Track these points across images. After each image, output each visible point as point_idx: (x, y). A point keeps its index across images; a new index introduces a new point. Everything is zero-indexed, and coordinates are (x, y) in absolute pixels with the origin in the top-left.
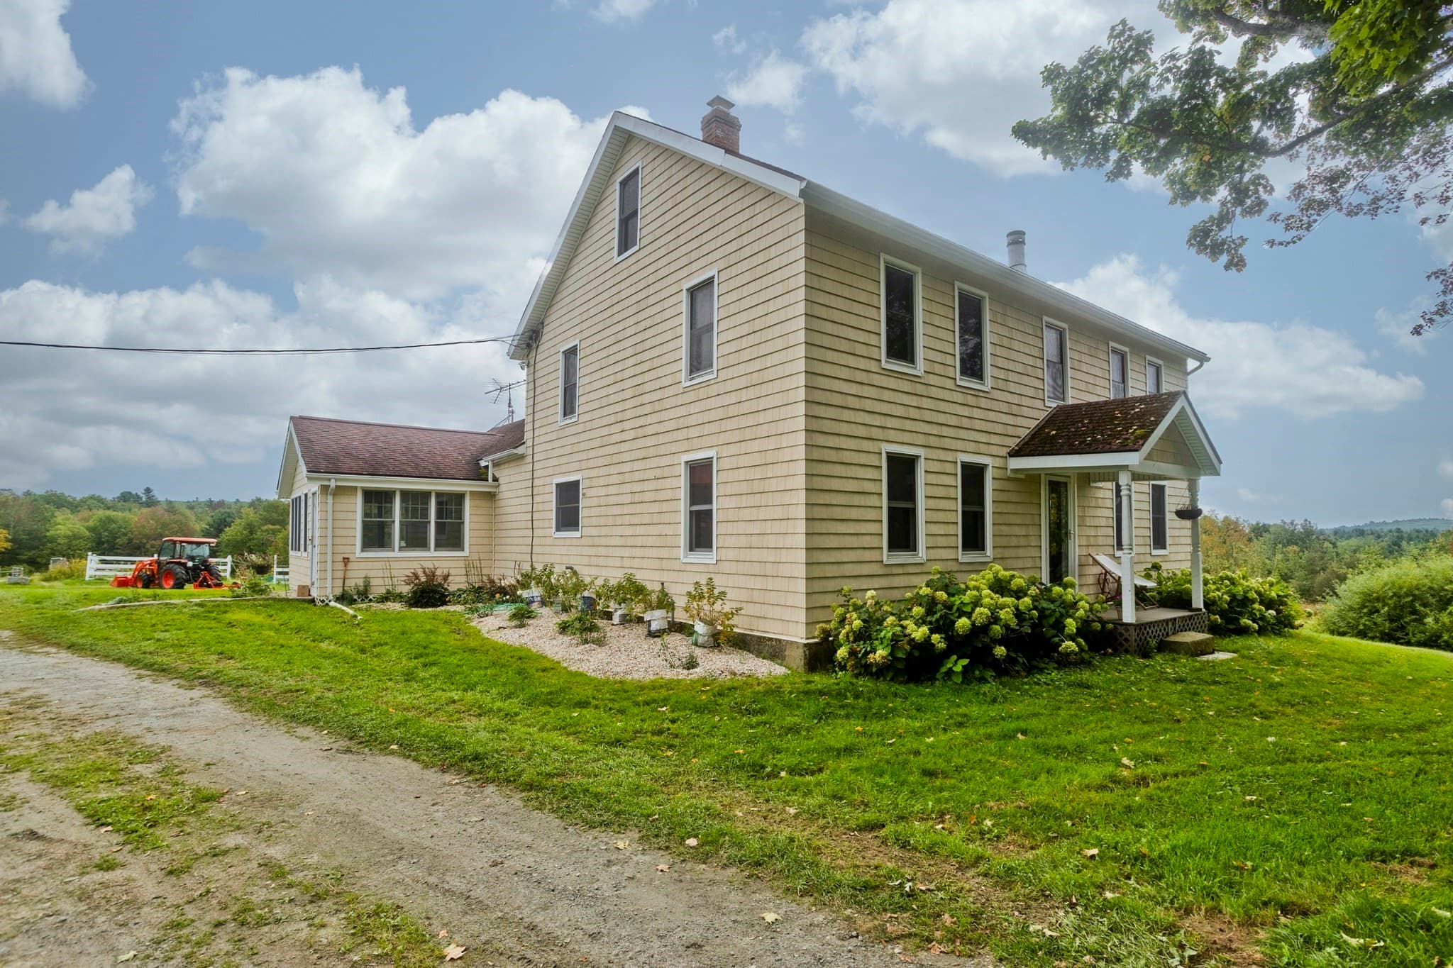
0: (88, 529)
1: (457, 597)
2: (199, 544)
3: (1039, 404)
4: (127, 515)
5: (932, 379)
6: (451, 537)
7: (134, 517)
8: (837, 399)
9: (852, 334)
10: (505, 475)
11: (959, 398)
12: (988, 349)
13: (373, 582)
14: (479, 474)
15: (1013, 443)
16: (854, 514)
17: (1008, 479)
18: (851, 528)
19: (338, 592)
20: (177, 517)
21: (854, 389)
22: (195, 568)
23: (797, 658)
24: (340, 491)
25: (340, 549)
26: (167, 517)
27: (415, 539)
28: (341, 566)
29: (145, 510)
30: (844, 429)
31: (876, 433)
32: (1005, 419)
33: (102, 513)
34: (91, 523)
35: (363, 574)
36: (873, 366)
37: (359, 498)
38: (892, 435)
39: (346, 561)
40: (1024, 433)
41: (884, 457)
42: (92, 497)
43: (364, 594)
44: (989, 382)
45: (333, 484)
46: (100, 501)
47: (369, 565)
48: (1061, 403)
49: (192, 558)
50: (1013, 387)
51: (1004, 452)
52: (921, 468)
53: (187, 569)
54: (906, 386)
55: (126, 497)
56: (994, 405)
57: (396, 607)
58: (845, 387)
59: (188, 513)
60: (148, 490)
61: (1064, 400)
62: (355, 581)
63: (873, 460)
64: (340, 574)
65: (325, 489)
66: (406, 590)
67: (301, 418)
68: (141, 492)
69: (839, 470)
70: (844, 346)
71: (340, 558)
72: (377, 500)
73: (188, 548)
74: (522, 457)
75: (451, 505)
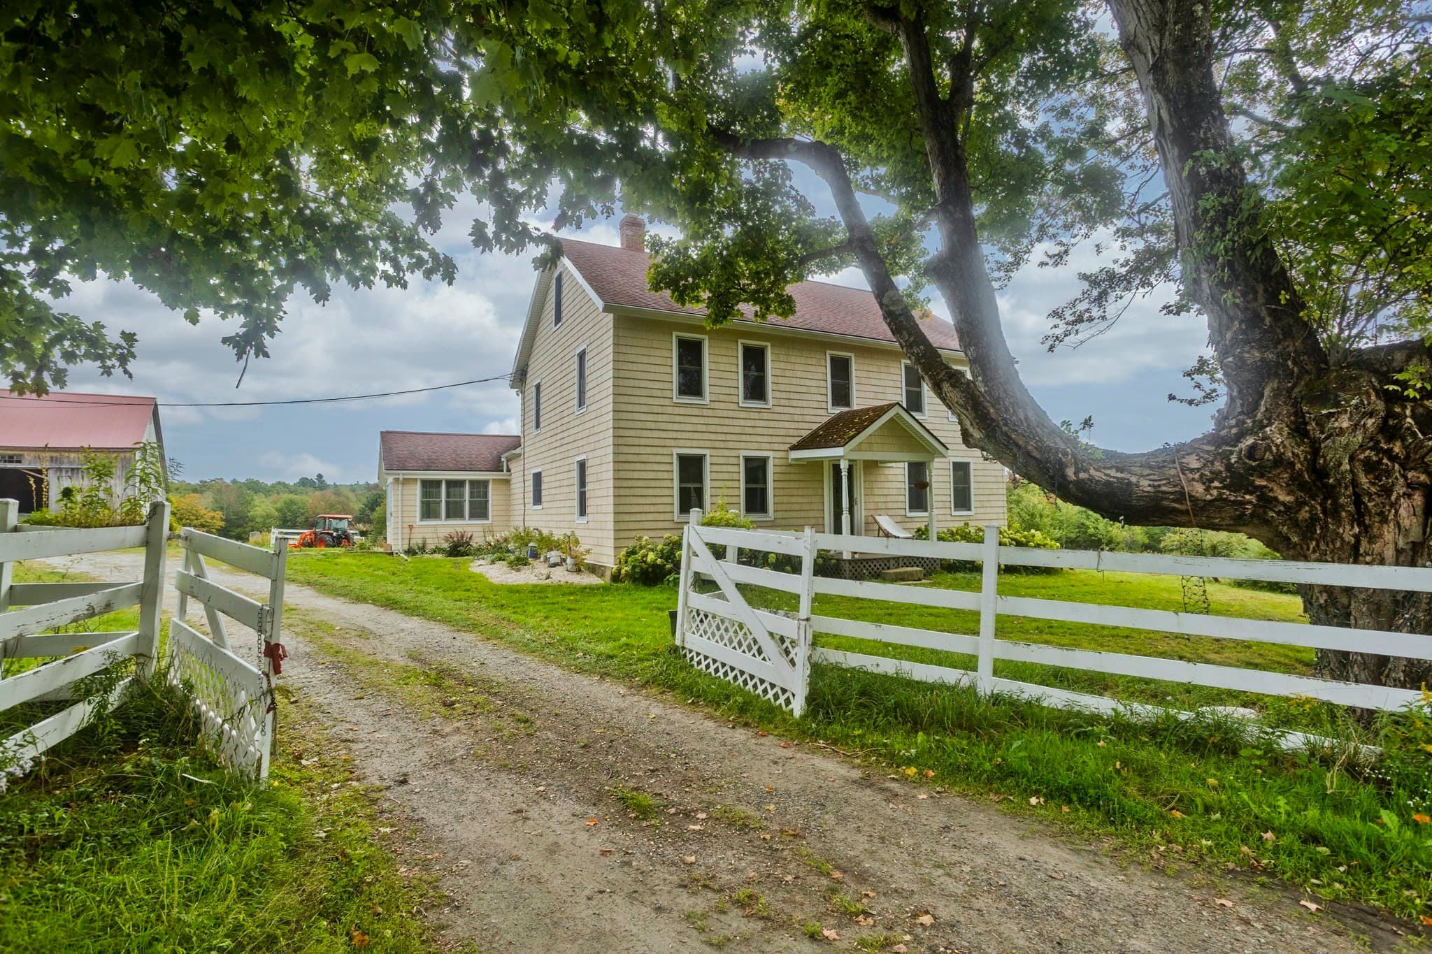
0: (277, 510)
1: (479, 552)
2: (341, 519)
3: (822, 412)
4: (304, 497)
5: (717, 405)
6: (480, 511)
7: (309, 499)
8: (639, 425)
9: (650, 384)
10: (513, 466)
11: (743, 415)
12: (770, 379)
13: (428, 541)
14: (498, 468)
15: (795, 441)
16: (651, 492)
17: (790, 465)
18: (649, 500)
19: (406, 547)
20: (342, 499)
21: (651, 417)
22: (339, 537)
23: (608, 574)
24: (406, 481)
25: (406, 519)
26: (333, 498)
27: (454, 511)
28: (407, 531)
29: (318, 493)
30: (643, 442)
31: (667, 442)
32: (787, 425)
33: (287, 496)
34: (278, 505)
35: (421, 536)
36: (667, 402)
37: (418, 486)
38: (682, 443)
39: (411, 527)
40: (805, 433)
41: (675, 456)
42: (279, 483)
43: (423, 549)
44: (771, 401)
45: (401, 477)
46: (285, 485)
47: (426, 530)
48: (845, 409)
49: (336, 530)
50: (794, 403)
51: (786, 447)
52: (708, 461)
53: (333, 538)
54: (696, 412)
55: (304, 482)
56: (776, 417)
57: (438, 556)
58: (643, 417)
59: (351, 495)
60: (320, 476)
61: (848, 404)
62: (417, 541)
63: (667, 459)
64: (407, 536)
65: (397, 480)
66: (445, 545)
67: (388, 432)
68: (314, 478)
69: (638, 466)
70: (645, 392)
71: (406, 525)
72: (430, 487)
73: (334, 522)
74: (519, 455)
75: (480, 488)
